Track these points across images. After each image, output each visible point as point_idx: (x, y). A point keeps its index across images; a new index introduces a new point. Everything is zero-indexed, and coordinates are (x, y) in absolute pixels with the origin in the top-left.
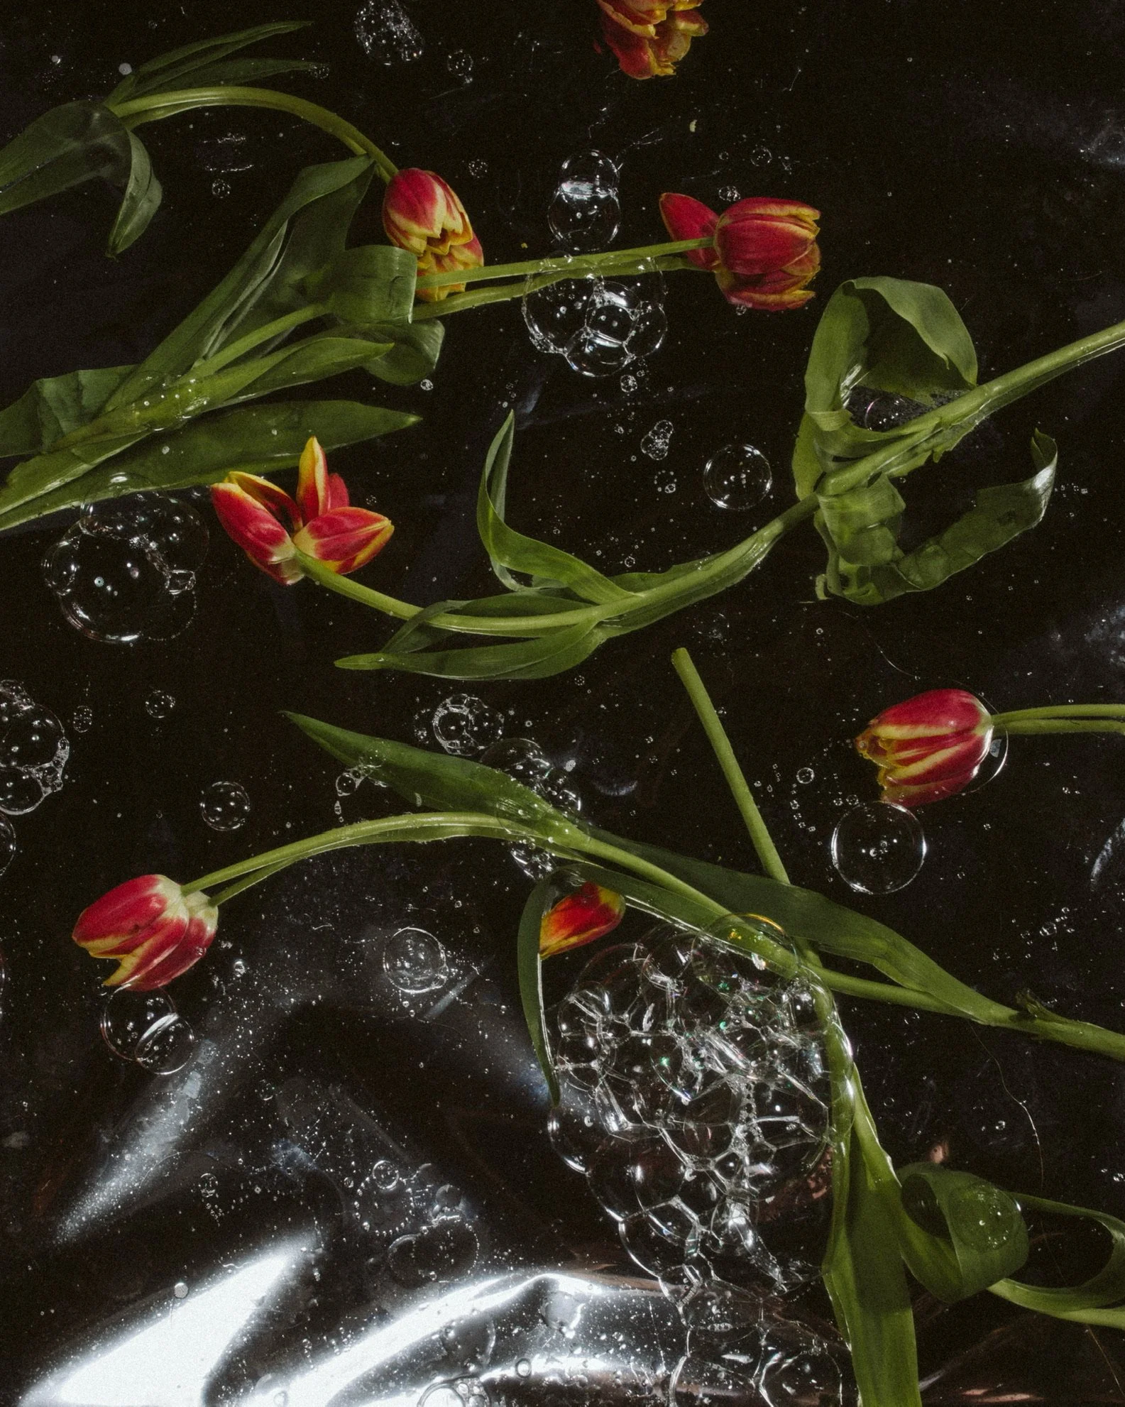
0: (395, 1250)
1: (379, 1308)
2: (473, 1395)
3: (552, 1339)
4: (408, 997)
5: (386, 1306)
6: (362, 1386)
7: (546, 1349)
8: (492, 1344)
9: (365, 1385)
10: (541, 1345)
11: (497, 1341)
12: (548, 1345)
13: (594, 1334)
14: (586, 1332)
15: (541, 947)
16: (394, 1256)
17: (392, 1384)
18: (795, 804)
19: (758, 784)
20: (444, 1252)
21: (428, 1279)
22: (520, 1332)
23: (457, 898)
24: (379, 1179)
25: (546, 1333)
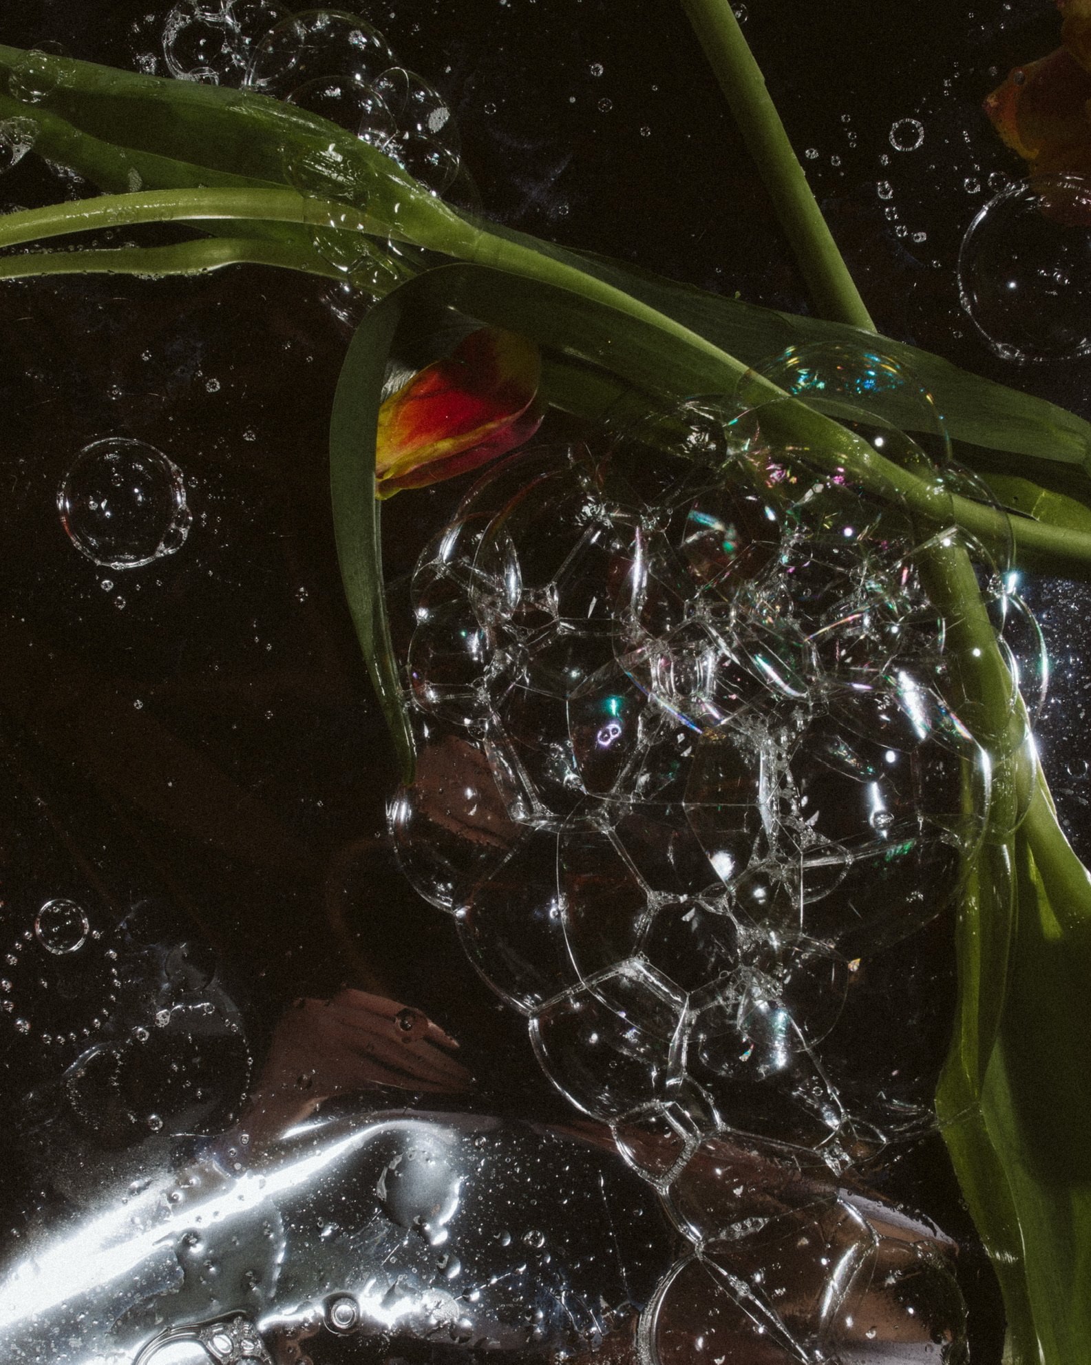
0: (82, 1073)
1: (50, 1191)
2: (245, 1358)
3: (401, 1248)
4: (110, 574)
5: (66, 1187)
6: (14, 1346)
7: (389, 1267)
8: (280, 1258)
9: (22, 1345)
10: (379, 1259)
11: (289, 1250)
12: (393, 1260)
13: (487, 1235)
14: (472, 1234)
15: (378, 467)
16: (80, 1083)
17: (74, 1342)
18: (885, 190)
19: (812, 154)
20: (180, 1077)
21: (143, 1131)
22: (335, 1234)
23: (209, 373)
24: (48, 935)
25: (390, 1236)
